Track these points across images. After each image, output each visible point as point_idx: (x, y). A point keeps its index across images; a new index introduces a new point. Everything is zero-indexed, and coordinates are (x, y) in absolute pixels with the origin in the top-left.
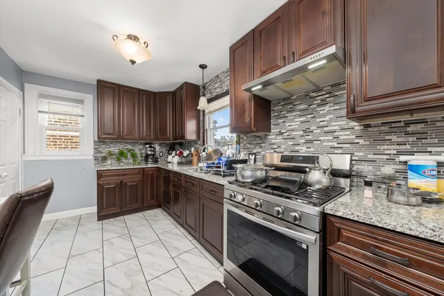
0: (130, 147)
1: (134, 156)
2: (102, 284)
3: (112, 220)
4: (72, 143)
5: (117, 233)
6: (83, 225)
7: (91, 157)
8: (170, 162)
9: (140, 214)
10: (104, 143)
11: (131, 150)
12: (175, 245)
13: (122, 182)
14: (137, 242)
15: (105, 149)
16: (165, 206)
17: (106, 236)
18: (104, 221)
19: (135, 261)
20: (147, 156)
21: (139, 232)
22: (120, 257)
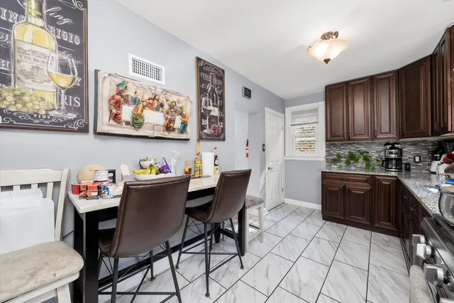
0: (363, 148)
1: (367, 159)
2: (292, 264)
3: (334, 224)
4: (309, 146)
5: (329, 237)
6: (311, 218)
7: (323, 159)
8: (434, 173)
9: (367, 233)
10: (335, 145)
11: (365, 152)
12: (384, 292)
13: (345, 187)
14: (340, 255)
15: (335, 151)
16: (403, 237)
17: (320, 234)
18: (328, 223)
19: (325, 270)
20: (388, 160)
21: (351, 249)
22: (317, 257)
